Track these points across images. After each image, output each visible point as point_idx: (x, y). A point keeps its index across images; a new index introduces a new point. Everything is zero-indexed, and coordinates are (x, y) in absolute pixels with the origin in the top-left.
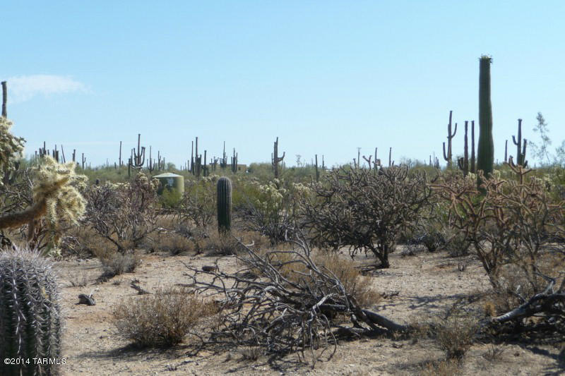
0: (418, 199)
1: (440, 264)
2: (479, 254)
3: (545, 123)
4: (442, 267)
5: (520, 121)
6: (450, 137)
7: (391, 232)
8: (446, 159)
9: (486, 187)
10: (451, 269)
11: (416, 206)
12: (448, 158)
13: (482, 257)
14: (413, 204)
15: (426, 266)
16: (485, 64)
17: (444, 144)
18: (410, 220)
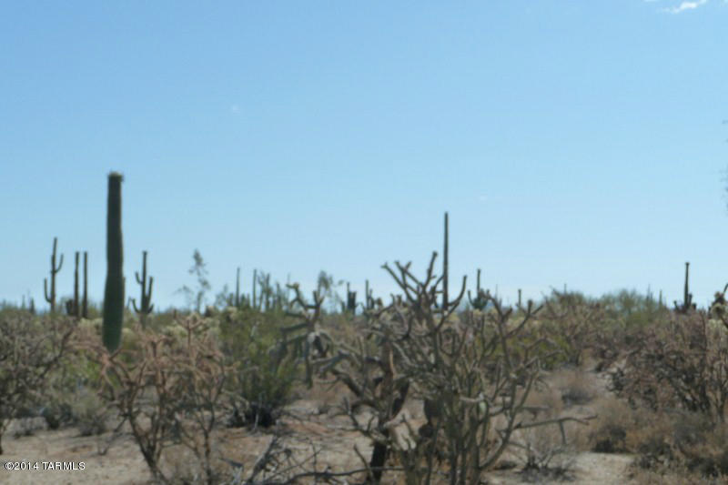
0: (45, 360)
1: (72, 446)
2: (135, 433)
3: (204, 262)
4: (74, 450)
5: (145, 254)
6: (54, 272)
7: (8, 405)
8: (48, 300)
9: (143, 345)
10: (86, 452)
11: (41, 370)
12: (51, 300)
13: (138, 437)
14: (38, 366)
15: (53, 450)
16: (115, 183)
17: (45, 282)
18: (34, 388)
